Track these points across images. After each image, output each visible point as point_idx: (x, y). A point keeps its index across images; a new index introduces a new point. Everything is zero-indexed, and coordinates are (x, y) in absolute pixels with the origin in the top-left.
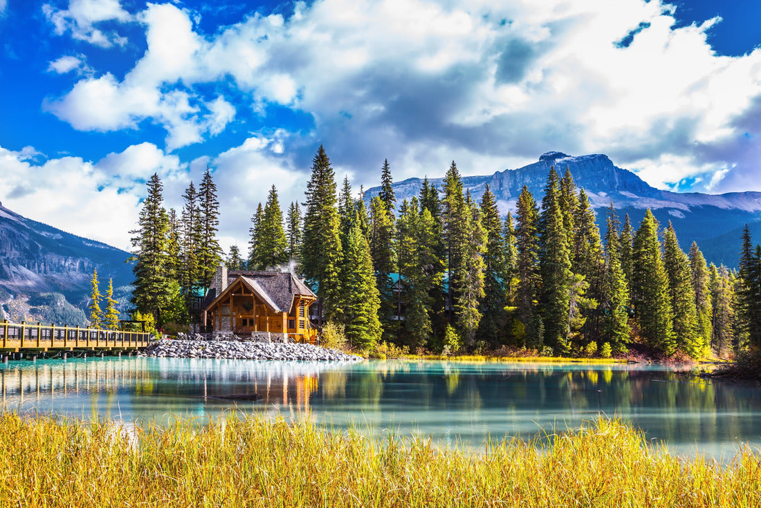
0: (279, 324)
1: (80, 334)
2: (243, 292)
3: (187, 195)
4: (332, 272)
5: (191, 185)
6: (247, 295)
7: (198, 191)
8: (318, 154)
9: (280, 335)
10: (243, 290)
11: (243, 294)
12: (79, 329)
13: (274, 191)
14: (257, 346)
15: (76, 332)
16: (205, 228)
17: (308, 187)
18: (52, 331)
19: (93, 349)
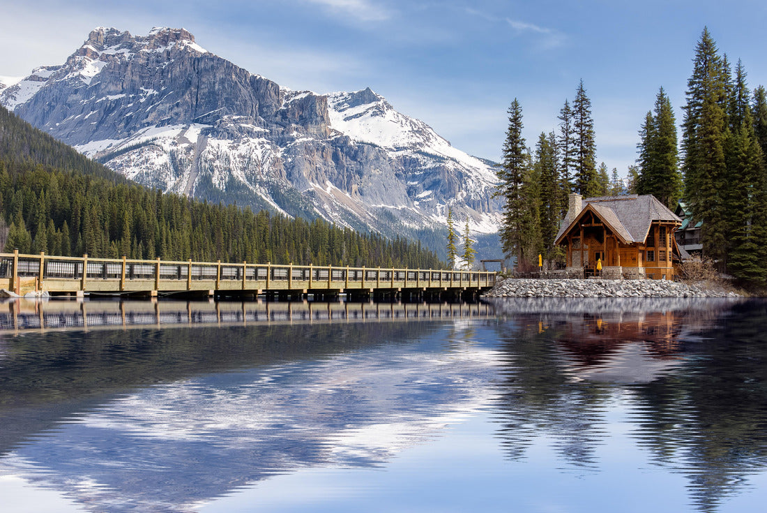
0: (634, 256)
1: (443, 276)
2: (593, 222)
3: (562, 115)
4: (710, 188)
5: (566, 104)
6: (597, 225)
7: (572, 109)
8: (701, 42)
9: (635, 269)
10: (593, 220)
11: (594, 224)
12: (442, 271)
13: (662, 95)
14: (600, 284)
15: (440, 273)
16: (579, 150)
17: (689, 85)
18: (416, 273)
19: (446, 289)
